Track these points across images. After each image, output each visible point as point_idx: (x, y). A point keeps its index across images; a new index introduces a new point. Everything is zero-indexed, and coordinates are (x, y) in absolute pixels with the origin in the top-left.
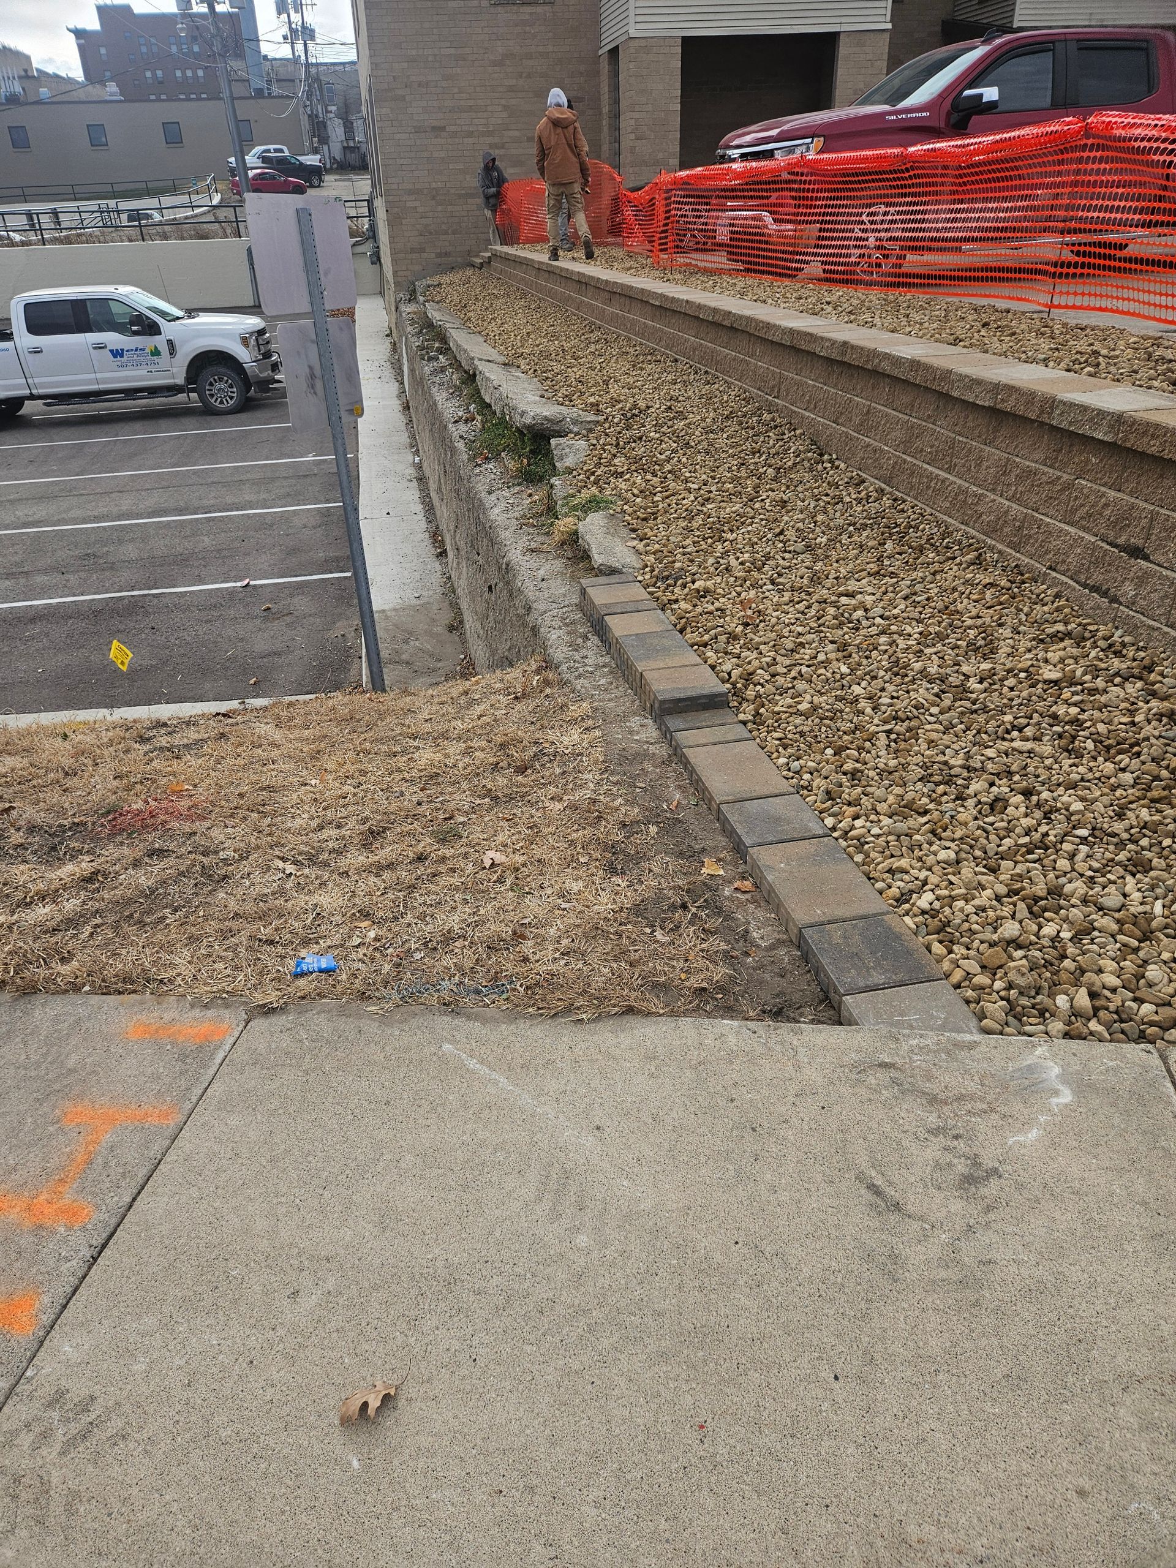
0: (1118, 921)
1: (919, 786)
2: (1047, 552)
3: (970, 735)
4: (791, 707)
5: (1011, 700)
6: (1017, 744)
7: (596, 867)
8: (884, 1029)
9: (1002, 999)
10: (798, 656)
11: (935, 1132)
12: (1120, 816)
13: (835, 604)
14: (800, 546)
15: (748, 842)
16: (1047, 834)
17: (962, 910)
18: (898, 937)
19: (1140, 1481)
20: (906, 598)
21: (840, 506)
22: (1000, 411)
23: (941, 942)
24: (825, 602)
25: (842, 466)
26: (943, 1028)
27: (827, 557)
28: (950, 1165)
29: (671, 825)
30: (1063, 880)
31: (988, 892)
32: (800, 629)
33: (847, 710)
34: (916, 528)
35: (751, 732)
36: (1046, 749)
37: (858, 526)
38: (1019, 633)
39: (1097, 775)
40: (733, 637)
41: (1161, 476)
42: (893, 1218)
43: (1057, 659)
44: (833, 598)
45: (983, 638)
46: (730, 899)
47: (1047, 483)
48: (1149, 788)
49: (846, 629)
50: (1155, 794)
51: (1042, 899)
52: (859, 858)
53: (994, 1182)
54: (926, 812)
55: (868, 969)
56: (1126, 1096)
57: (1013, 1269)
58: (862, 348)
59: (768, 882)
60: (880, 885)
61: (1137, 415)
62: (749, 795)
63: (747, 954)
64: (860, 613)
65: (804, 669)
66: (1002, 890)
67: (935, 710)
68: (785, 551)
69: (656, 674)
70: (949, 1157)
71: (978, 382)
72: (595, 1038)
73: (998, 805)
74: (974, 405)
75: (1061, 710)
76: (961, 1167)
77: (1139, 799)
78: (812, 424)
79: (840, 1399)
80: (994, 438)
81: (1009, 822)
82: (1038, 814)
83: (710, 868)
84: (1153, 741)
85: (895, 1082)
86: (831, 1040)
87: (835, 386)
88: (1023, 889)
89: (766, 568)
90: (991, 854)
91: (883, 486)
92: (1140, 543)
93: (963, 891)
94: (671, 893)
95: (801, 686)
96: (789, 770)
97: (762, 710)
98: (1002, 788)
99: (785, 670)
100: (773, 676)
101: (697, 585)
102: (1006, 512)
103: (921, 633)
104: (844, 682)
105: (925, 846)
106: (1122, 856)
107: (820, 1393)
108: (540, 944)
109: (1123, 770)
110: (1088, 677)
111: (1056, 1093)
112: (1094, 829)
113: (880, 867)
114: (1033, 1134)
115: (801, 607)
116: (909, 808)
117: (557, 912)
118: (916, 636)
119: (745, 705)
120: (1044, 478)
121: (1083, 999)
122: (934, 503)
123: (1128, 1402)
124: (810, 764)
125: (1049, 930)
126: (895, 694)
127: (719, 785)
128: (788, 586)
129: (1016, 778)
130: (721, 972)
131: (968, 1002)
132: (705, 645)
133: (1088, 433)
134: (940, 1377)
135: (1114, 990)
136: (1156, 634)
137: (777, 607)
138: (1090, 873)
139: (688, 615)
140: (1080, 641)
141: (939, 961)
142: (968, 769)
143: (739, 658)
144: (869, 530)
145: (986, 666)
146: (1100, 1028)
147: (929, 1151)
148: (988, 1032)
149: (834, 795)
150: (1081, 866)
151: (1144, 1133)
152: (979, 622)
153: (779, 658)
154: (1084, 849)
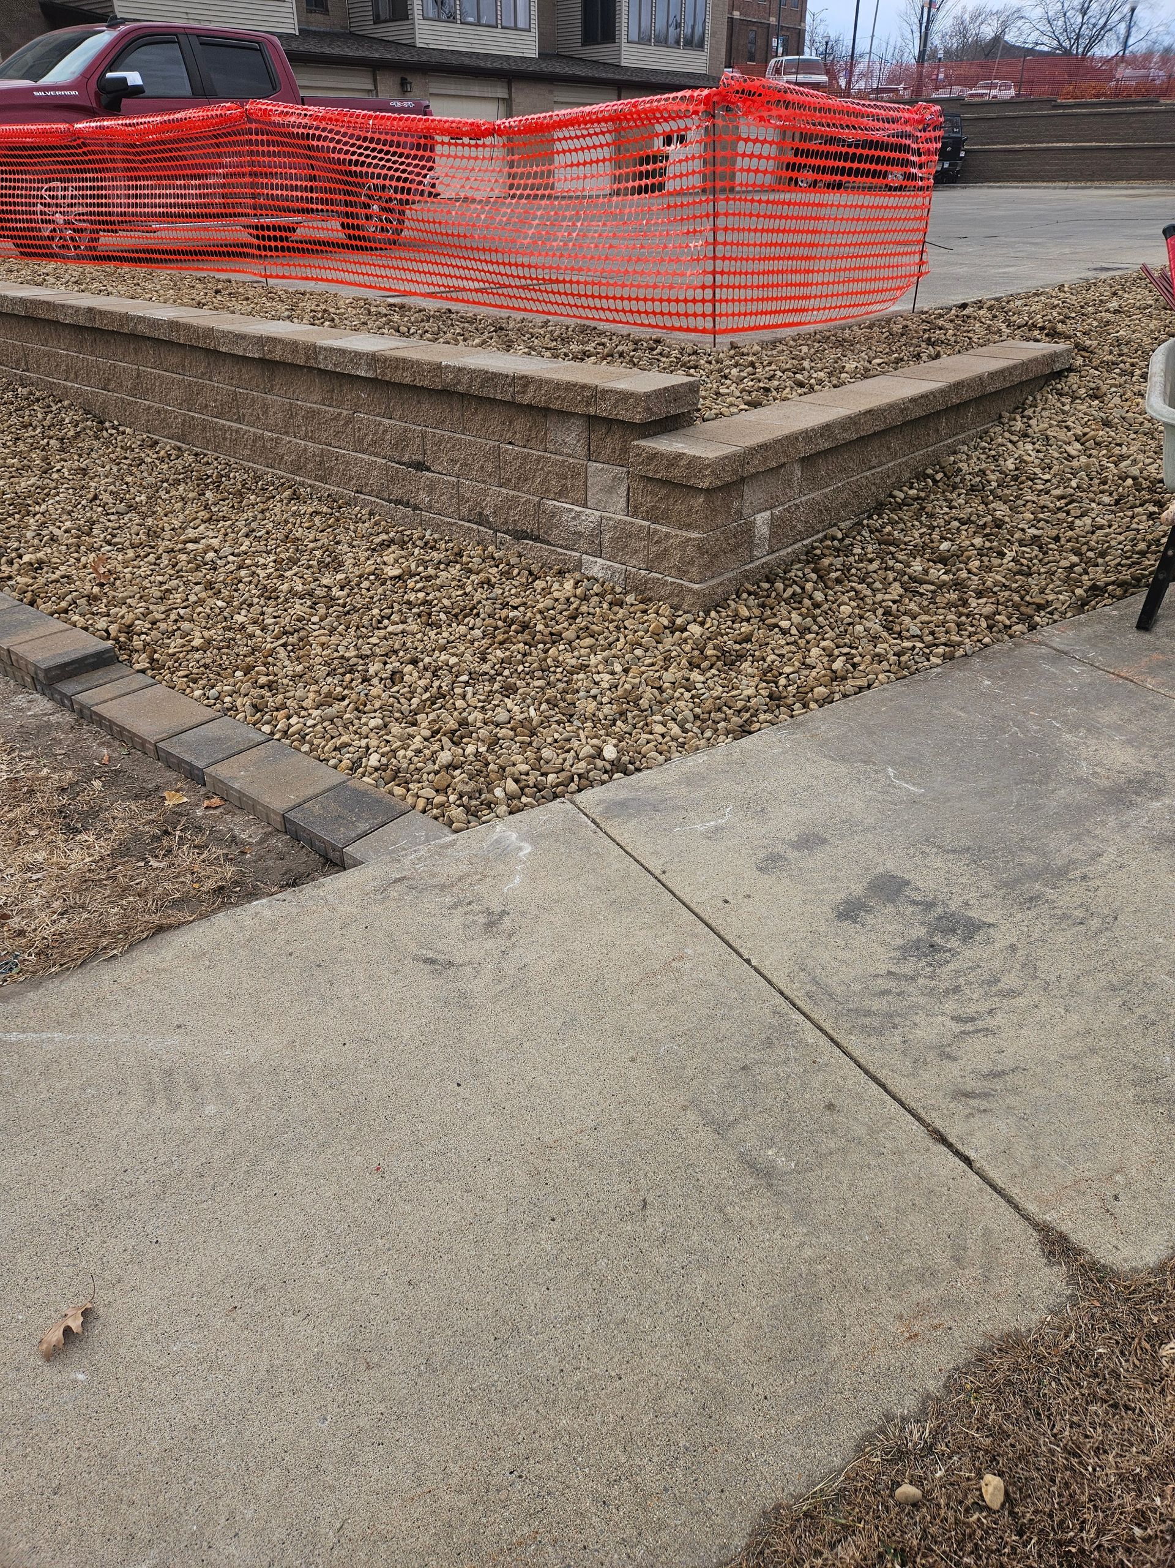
0: (512, 729)
1: (329, 679)
2: (350, 479)
3: (352, 631)
4: (184, 646)
5: (372, 598)
6: (390, 629)
7: (52, 834)
8: (388, 858)
9: (459, 806)
10: (170, 602)
11: (454, 906)
12: (484, 660)
13: (182, 551)
14: (122, 507)
15: (201, 764)
16: (440, 687)
17: (405, 757)
18: (364, 794)
19: (659, 1035)
20: (247, 536)
21: (144, 467)
22: (269, 361)
23: (399, 785)
24: (172, 550)
25: (128, 430)
26: (427, 840)
27: (154, 513)
28: (473, 922)
29: (113, 777)
30: (465, 714)
31: (418, 738)
32: (160, 578)
33: (239, 636)
34: (228, 476)
35: (154, 678)
36: (414, 628)
37: (170, 481)
38: (354, 547)
39: (457, 636)
40: (92, 599)
41: (419, 402)
42: (451, 972)
43: (392, 560)
44: (180, 546)
45: (329, 556)
46: (205, 817)
47: (331, 420)
48: (494, 637)
49: (204, 571)
50: (500, 638)
51: (456, 731)
52: (306, 748)
53: (506, 918)
54: (343, 699)
55: (353, 823)
56: (562, 832)
57: (540, 962)
58: (112, 313)
59: (236, 790)
60: (332, 762)
61: (387, 353)
62: (180, 729)
63: (243, 853)
64: (211, 555)
65: (182, 612)
66: (428, 733)
67: (315, 619)
68: (108, 514)
69: (26, 647)
70: (470, 918)
71: (243, 337)
72: (137, 964)
73: (396, 677)
74: (245, 358)
75: (412, 597)
76: (482, 920)
77: (491, 645)
78: (78, 394)
79: (467, 1096)
80: (272, 386)
81: (410, 686)
82: (428, 674)
83: (172, 800)
84: (484, 602)
85: (411, 888)
86: (349, 881)
87: (92, 354)
88: (441, 728)
89: (95, 532)
90: (406, 713)
91: (179, 444)
92: (420, 458)
93: (399, 743)
94: (147, 828)
95: (186, 626)
96: (208, 698)
97: (156, 656)
98: (394, 664)
99: (163, 616)
100: (153, 623)
101: (26, 558)
102: (305, 450)
103: (275, 561)
104: (225, 614)
105: (356, 721)
106: (496, 686)
107: (452, 1099)
108: (30, 914)
109: (472, 629)
110: (421, 569)
111: (520, 849)
112: (470, 674)
113: (326, 749)
114: (517, 879)
115: (151, 558)
116: (329, 699)
117: (31, 885)
118: (272, 564)
119: (136, 656)
120: (328, 416)
121: (511, 786)
122: (235, 453)
123: (636, 998)
124: (226, 688)
125: (470, 749)
126: (275, 614)
127: (147, 727)
128: (127, 544)
129: (401, 653)
130: (229, 871)
131: (436, 818)
132: (66, 611)
133: (353, 372)
134: (525, 1046)
135: (527, 774)
136: (454, 528)
137: (125, 564)
138: (481, 704)
139: (30, 588)
140: (402, 545)
141: (404, 798)
142: (361, 657)
143: (108, 615)
144: (183, 485)
145: (340, 576)
146: (530, 800)
147: (455, 920)
148: (456, 831)
149: (260, 707)
150: (473, 701)
151: (581, 849)
152: (319, 544)
153: (151, 607)
154: (469, 689)
